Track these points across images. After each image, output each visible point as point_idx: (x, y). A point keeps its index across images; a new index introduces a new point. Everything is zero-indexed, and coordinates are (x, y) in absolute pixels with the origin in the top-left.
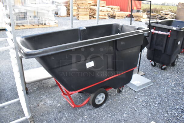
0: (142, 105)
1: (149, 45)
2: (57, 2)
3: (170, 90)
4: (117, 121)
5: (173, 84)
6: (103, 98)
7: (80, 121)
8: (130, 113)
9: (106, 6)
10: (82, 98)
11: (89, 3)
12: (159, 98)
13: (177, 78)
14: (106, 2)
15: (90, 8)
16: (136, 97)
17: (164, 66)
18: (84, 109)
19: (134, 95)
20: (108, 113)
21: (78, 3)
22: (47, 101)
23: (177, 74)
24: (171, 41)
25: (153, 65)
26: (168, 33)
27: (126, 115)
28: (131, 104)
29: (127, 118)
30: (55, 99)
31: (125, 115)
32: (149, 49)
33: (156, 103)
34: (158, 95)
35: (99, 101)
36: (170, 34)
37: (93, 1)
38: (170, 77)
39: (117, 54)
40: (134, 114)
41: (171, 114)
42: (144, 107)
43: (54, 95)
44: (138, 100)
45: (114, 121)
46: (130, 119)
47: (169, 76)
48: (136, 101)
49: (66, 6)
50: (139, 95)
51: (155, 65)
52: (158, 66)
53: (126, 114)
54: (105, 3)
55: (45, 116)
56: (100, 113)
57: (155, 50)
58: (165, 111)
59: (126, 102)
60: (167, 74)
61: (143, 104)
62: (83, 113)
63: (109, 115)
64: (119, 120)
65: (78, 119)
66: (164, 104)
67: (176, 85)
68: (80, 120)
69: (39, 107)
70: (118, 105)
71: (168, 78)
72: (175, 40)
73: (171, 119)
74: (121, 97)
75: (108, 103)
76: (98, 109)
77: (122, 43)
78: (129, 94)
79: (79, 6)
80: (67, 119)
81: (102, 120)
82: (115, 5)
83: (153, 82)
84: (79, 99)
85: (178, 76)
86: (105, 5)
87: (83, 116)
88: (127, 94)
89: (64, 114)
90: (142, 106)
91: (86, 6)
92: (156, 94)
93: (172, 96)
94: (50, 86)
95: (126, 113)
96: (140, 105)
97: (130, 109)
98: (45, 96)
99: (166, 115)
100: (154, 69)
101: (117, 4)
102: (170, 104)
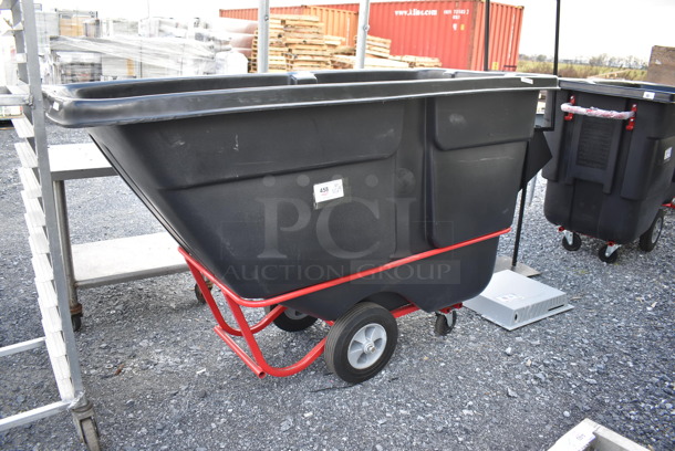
0: (536, 378)
1: (552, 164)
2: (213, 39)
3: (640, 329)
4: (437, 432)
5: (649, 309)
6: (377, 342)
7: (283, 429)
8: (487, 405)
9: (391, 57)
10: (294, 350)
11: (329, 45)
12: (601, 354)
13: (665, 290)
14: (389, 41)
15: (333, 62)
16: (509, 350)
17: (611, 245)
18: (302, 386)
19: (500, 344)
20: (398, 405)
21: (289, 40)
22: (156, 357)
23: (661, 277)
24: (636, 147)
25: (570, 243)
26: (626, 115)
27: (471, 413)
28: (488, 373)
29: (474, 422)
30: (187, 349)
31: (465, 412)
32: (554, 180)
33: (589, 373)
34: (594, 343)
35: (363, 356)
36: (635, 116)
37: (344, 39)
38: (637, 284)
39: (434, 161)
40: (503, 410)
41: (654, 411)
42: (541, 384)
43: (186, 338)
44: (519, 360)
45: (424, 431)
46: (487, 426)
47: (631, 282)
48: (509, 365)
49: (247, 54)
50: (518, 344)
51: (576, 246)
52: (587, 250)
53: (470, 408)
54: (388, 46)
55: (144, 409)
56: (365, 404)
57: (576, 181)
58: (626, 400)
59: (469, 365)
60: (626, 275)
61: (540, 375)
62: (297, 403)
63: (402, 411)
64: (445, 430)
65: (278, 422)
66: (622, 376)
67: (660, 312)
68: (285, 426)
69: (122, 377)
70: (438, 375)
71: (627, 290)
72: (652, 140)
73: (652, 427)
74: (449, 347)
75: (398, 369)
76: (358, 387)
77: (455, 119)
78: (479, 338)
79: (294, 52)
80: (230, 422)
81: (376, 428)
82: (423, 55)
83: (573, 302)
84: (282, 353)
85: (667, 284)
86: (386, 53)
87: (296, 410)
88: (472, 338)
89: (221, 403)
90: (534, 382)
91: (319, 53)
92: (586, 341)
93: (651, 348)
94: (173, 305)
95: (471, 403)
96: (527, 377)
97: (487, 390)
98: (149, 339)
99: (633, 414)
100: (573, 257)
101: (429, 51)
102: (644, 378)
